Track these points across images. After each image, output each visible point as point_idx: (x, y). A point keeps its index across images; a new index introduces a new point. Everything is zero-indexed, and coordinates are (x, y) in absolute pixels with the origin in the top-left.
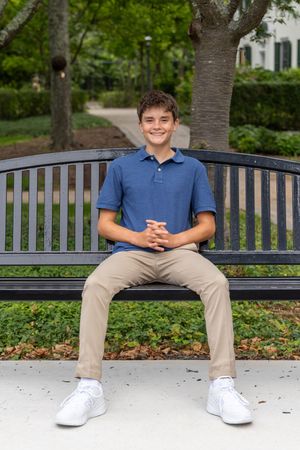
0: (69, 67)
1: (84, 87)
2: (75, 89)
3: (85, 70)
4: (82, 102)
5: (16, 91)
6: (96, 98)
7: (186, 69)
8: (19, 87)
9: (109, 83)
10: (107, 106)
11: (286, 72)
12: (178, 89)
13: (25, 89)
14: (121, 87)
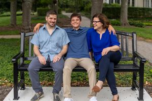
0: (57, 3)
1: (61, 7)
2: (59, 8)
3: (61, 3)
4: (61, 11)
5: (44, 9)
6: (64, 10)
7: (87, 3)
8: (45, 7)
9: (67, 6)
10: (67, 12)
11: (112, 4)
12: (85, 8)
13: (46, 8)
14: (70, 7)
